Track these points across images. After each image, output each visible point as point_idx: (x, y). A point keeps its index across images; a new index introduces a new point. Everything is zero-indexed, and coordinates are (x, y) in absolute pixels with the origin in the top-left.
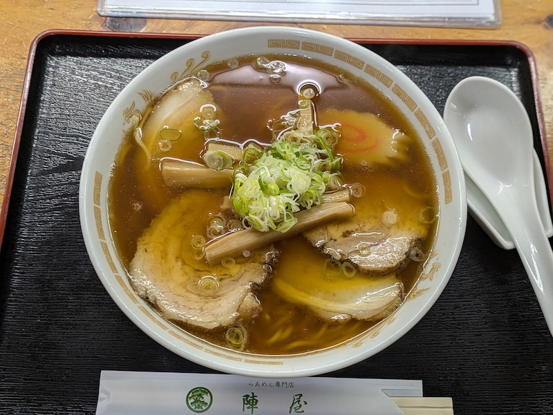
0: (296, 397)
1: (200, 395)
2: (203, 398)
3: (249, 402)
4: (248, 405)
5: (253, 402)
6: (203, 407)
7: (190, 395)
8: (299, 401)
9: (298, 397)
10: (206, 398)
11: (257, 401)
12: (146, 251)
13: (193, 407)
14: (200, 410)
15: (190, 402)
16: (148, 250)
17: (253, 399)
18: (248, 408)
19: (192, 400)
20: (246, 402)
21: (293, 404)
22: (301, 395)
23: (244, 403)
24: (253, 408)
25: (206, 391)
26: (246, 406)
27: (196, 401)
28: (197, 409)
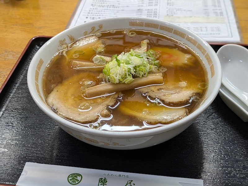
0: (129, 182)
1: (76, 176)
2: (77, 177)
3: (102, 182)
4: (101, 183)
5: (104, 182)
6: (76, 182)
7: (70, 176)
8: (130, 183)
9: (130, 181)
10: (79, 178)
11: (107, 181)
12: (57, 91)
13: (71, 182)
14: (74, 183)
15: (69, 179)
16: (58, 91)
17: (105, 180)
18: (101, 184)
19: (71, 178)
20: (100, 181)
21: (127, 184)
22: (132, 181)
23: (99, 182)
24: (104, 185)
25: (79, 175)
26: (100, 183)
27: (73, 179)
28: (73, 183)
